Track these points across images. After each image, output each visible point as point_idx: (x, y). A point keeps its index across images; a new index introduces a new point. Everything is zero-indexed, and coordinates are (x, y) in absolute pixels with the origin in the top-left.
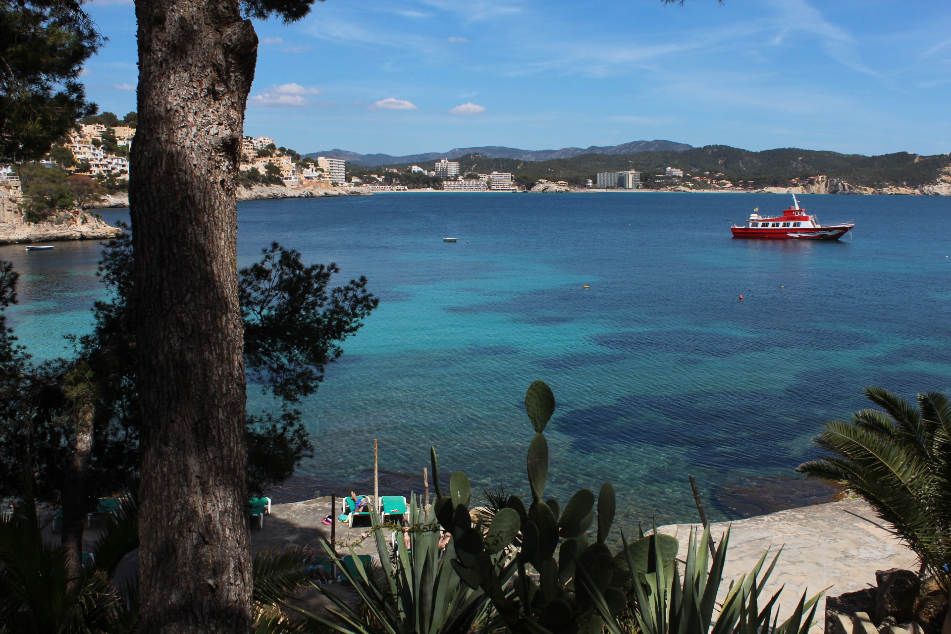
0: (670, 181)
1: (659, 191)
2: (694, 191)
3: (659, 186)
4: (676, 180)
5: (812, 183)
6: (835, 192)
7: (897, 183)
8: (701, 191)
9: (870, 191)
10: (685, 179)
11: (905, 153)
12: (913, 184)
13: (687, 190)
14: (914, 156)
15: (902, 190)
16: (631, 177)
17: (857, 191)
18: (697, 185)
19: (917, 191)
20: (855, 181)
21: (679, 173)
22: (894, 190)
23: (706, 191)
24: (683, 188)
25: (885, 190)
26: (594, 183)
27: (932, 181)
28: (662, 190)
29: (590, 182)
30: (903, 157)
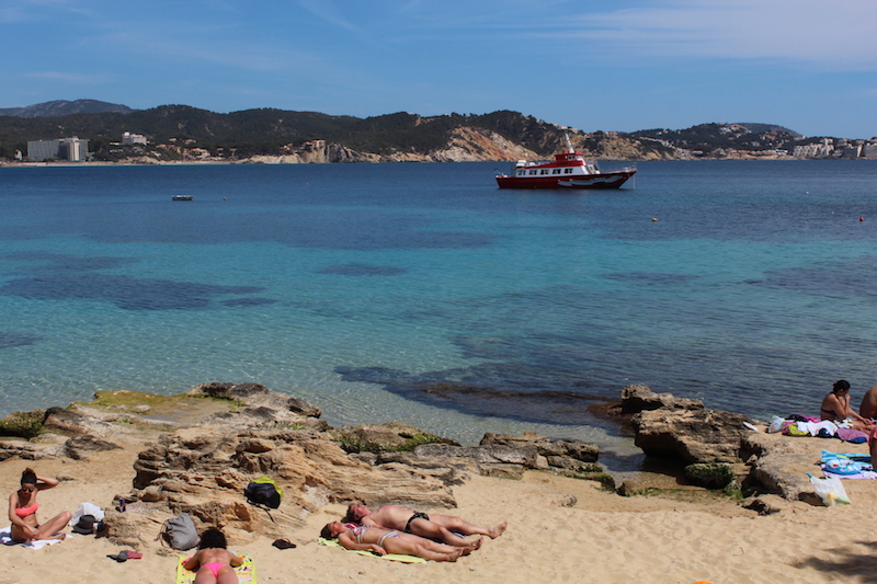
0: (130, 150)
1: (117, 164)
2: (163, 163)
3: (116, 157)
4: (139, 149)
5: (308, 149)
6: (337, 160)
7: (405, 149)
8: (171, 163)
9: (376, 158)
10: (149, 148)
11: (404, 114)
12: (423, 150)
13: (155, 161)
14: (415, 116)
15: (412, 157)
16: (77, 145)
17: (362, 159)
18: (167, 156)
19: (428, 157)
20: (357, 147)
21: (142, 140)
22: (403, 157)
23: (179, 163)
24: (149, 160)
25: (393, 157)
26: (25, 154)
27: (443, 146)
28: (121, 163)
29: (19, 155)
30: (402, 119)
